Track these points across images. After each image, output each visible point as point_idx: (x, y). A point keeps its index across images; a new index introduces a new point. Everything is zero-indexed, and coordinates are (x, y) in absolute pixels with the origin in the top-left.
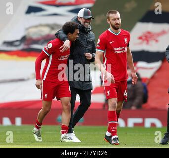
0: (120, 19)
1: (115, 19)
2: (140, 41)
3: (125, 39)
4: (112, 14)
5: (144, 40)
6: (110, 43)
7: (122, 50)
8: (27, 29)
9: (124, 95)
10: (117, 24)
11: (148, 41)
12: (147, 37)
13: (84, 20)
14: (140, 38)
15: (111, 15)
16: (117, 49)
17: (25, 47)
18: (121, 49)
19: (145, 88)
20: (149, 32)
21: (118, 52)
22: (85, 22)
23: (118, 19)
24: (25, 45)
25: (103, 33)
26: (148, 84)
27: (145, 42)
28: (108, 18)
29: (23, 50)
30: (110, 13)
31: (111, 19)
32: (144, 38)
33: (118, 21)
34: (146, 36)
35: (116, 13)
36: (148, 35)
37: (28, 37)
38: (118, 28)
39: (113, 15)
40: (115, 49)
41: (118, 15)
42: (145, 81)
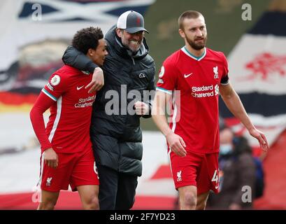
0: (205, 29)
1: (194, 29)
2: (249, 72)
3: (216, 70)
4: (189, 18)
5: (256, 71)
6: (186, 77)
7: (210, 91)
8: (22, 48)
9: (213, 180)
10: (199, 38)
11: (265, 73)
12: (262, 65)
13: (128, 36)
14: (250, 66)
15: (187, 21)
16: (199, 89)
17: (18, 85)
18: (206, 88)
19: (259, 167)
20: (267, 56)
21: (200, 96)
22: (129, 40)
23: (201, 28)
24: (18, 80)
25: (172, 56)
26: (265, 159)
27: (260, 75)
28: (182, 27)
29: (14, 91)
30: (184, 16)
31: (187, 29)
32: (257, 66)
33: (200, 33)
34: (261, 63)
35: (196, 16)
36: (266, 60)
37: (22, 64)
38: (202, 47)
39: (192, 20)
40: (195, 89)
41: (201, 20)
42: (259, 154)
